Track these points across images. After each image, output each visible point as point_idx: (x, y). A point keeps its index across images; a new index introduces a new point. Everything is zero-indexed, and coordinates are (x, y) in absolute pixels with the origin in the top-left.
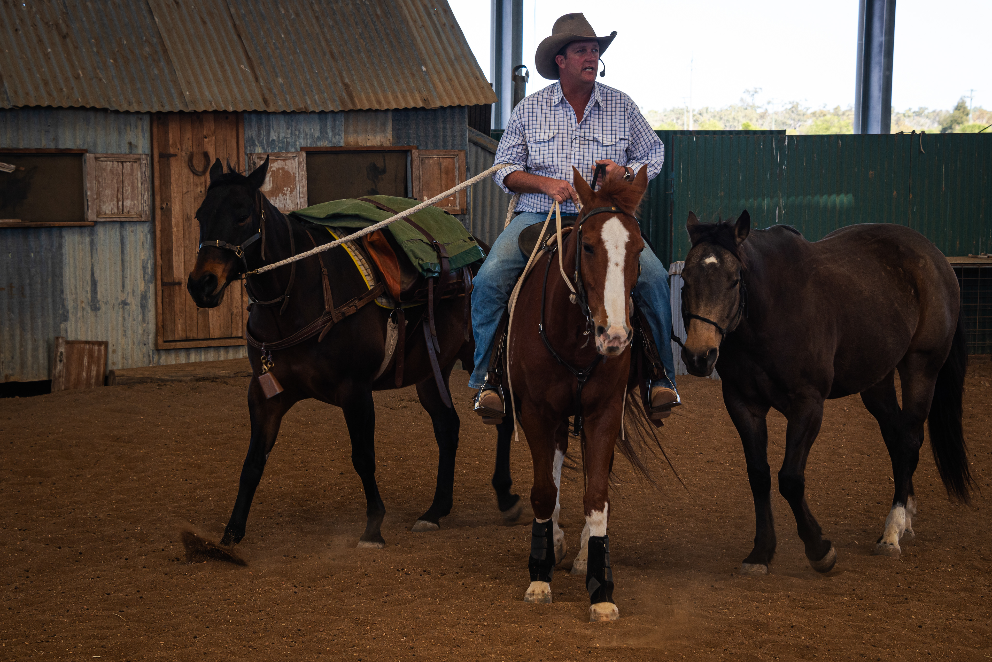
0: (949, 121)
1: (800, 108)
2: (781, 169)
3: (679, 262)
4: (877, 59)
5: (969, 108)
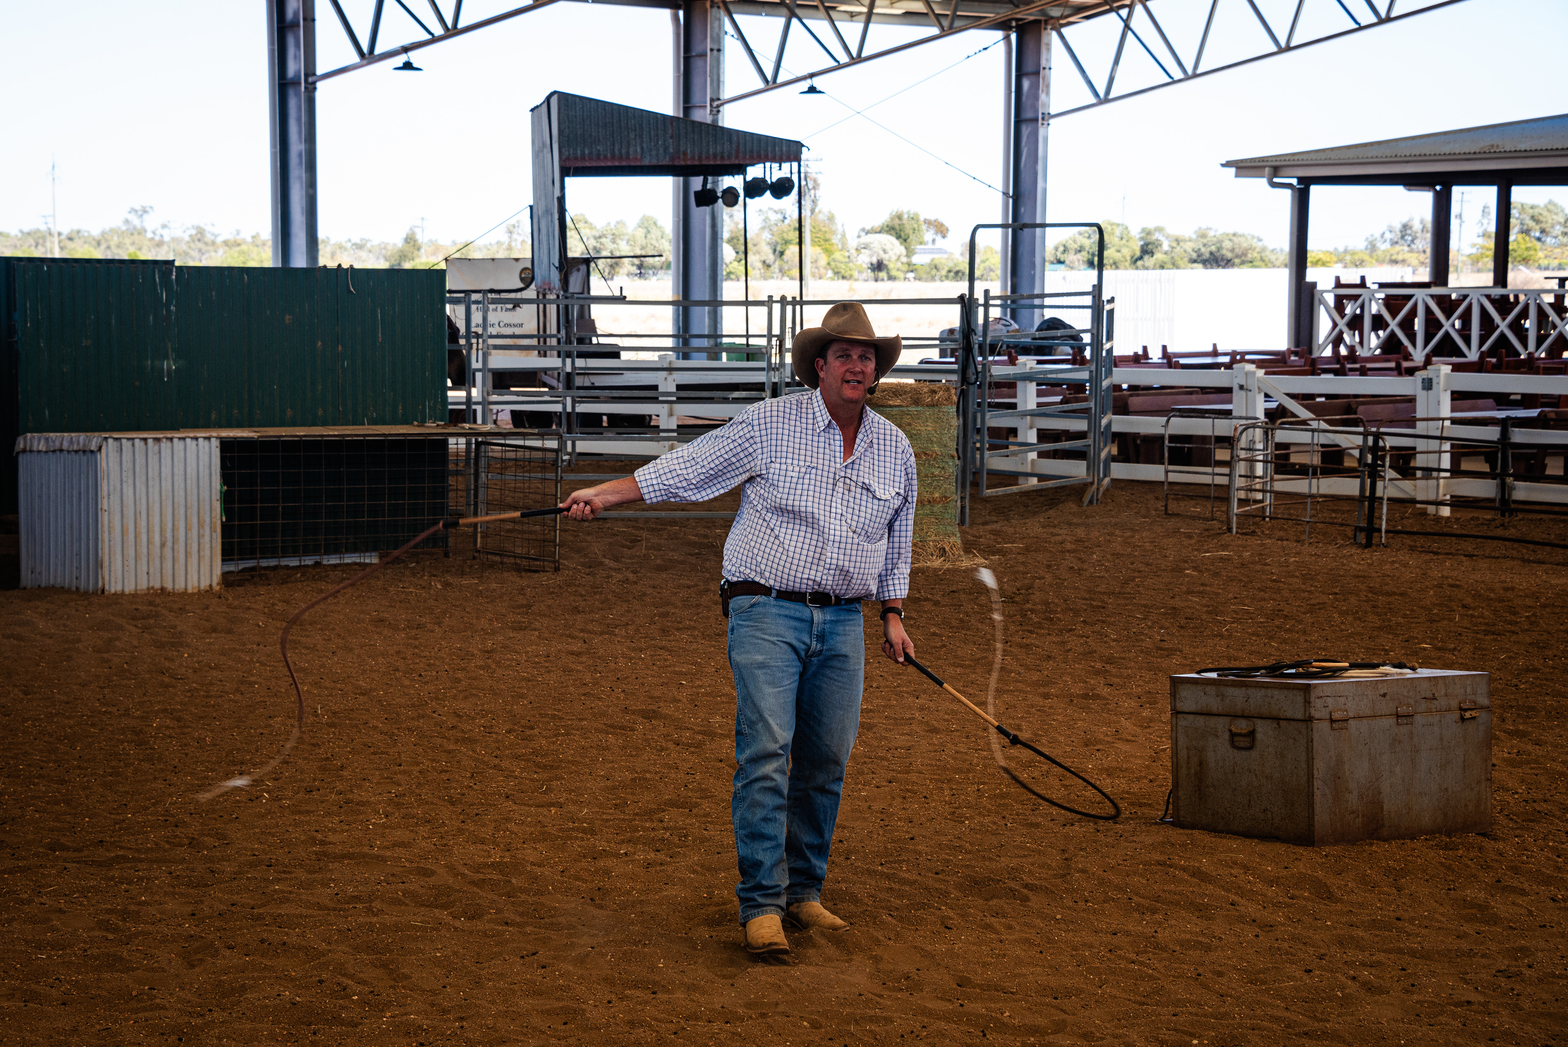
0: (397, 257)
1: (210, 235)
2: (169, 311)
3: (29, 435)
4: (297, 173)
5: (420, 241)
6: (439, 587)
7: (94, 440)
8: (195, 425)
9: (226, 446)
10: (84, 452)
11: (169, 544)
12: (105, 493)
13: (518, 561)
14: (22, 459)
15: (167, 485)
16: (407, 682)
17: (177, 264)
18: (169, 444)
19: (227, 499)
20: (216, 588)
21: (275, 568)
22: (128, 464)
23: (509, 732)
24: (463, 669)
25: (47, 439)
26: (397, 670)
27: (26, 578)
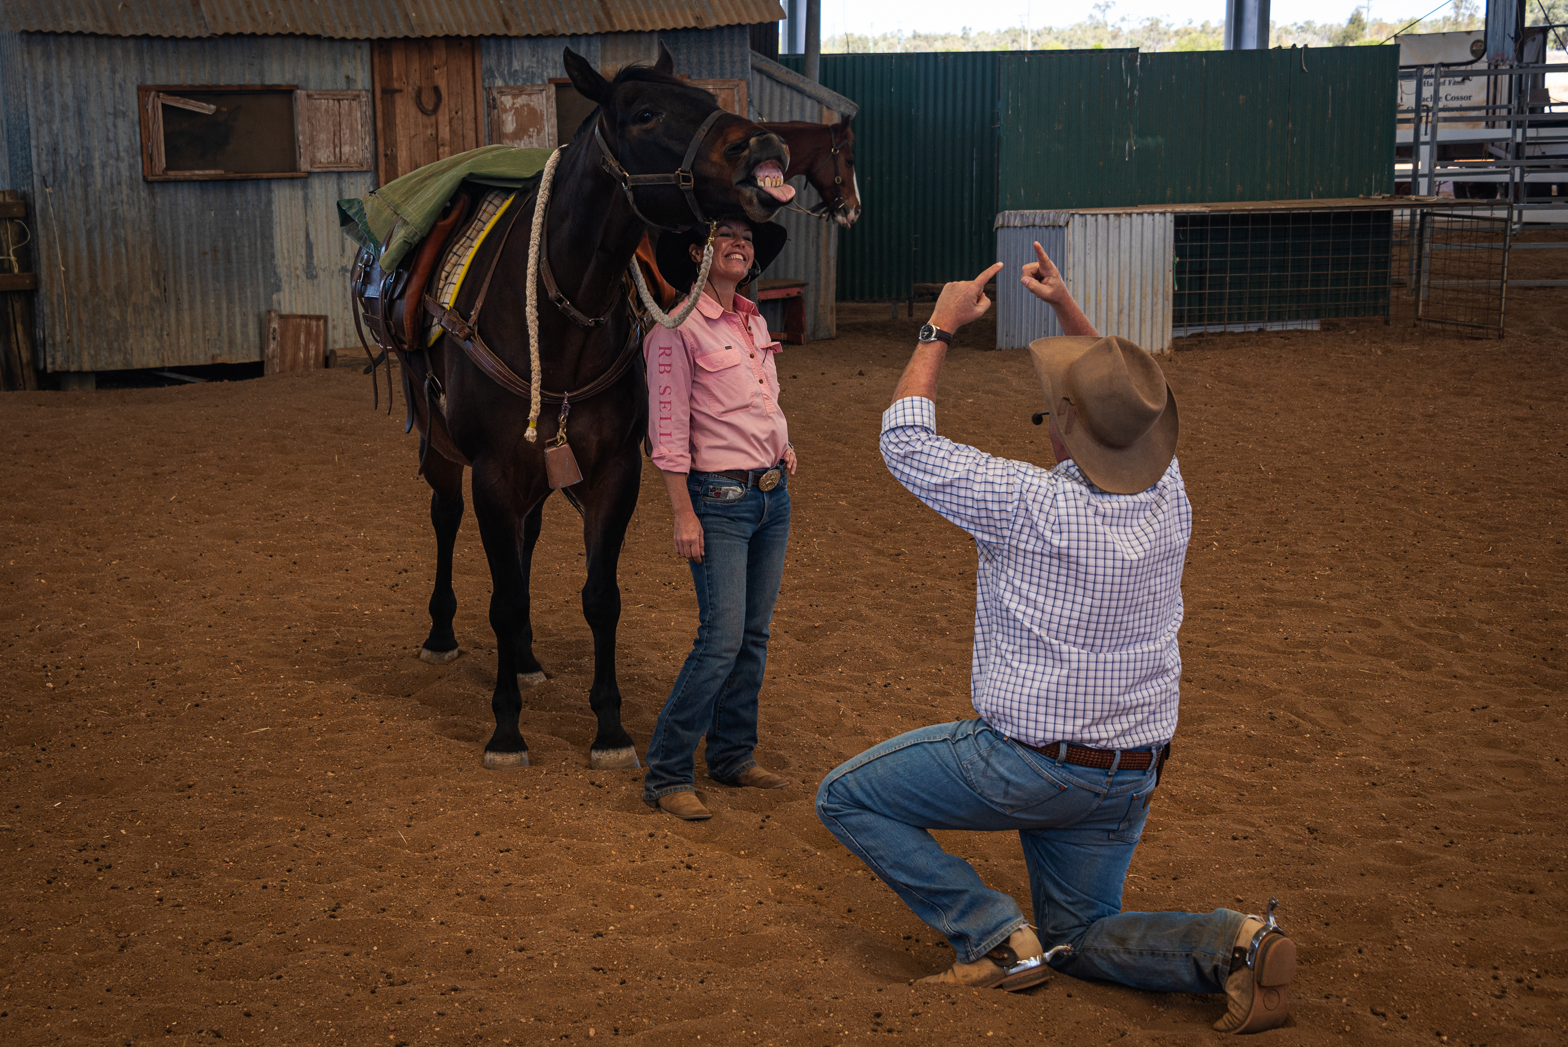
0: (1341, 37)
1: (1162, 26)
2: (1132, 96)
3: (1007, 212)
5: (1365, 21)
6: (1379, 353)
7: (1062, 215)
8: (1152, 202)
9: (1180, 221)
10: (1054, 226)
11: (1126, 311)
12: (1071, 266)
13: (1460, 329)
14: (1000, 234)
15: (1125, 257)
16: (1348, 444)
17: (1141, 51)
18: (1128, 218)
19: (1179, 270)
20: (1167, 352)
21: (1221, 334)
22: (1090, 239)
23: (1452, 493)
24: (1404, 432)
25: (1022, 216)
26: (1338, 431)
27: (1002, 340)
